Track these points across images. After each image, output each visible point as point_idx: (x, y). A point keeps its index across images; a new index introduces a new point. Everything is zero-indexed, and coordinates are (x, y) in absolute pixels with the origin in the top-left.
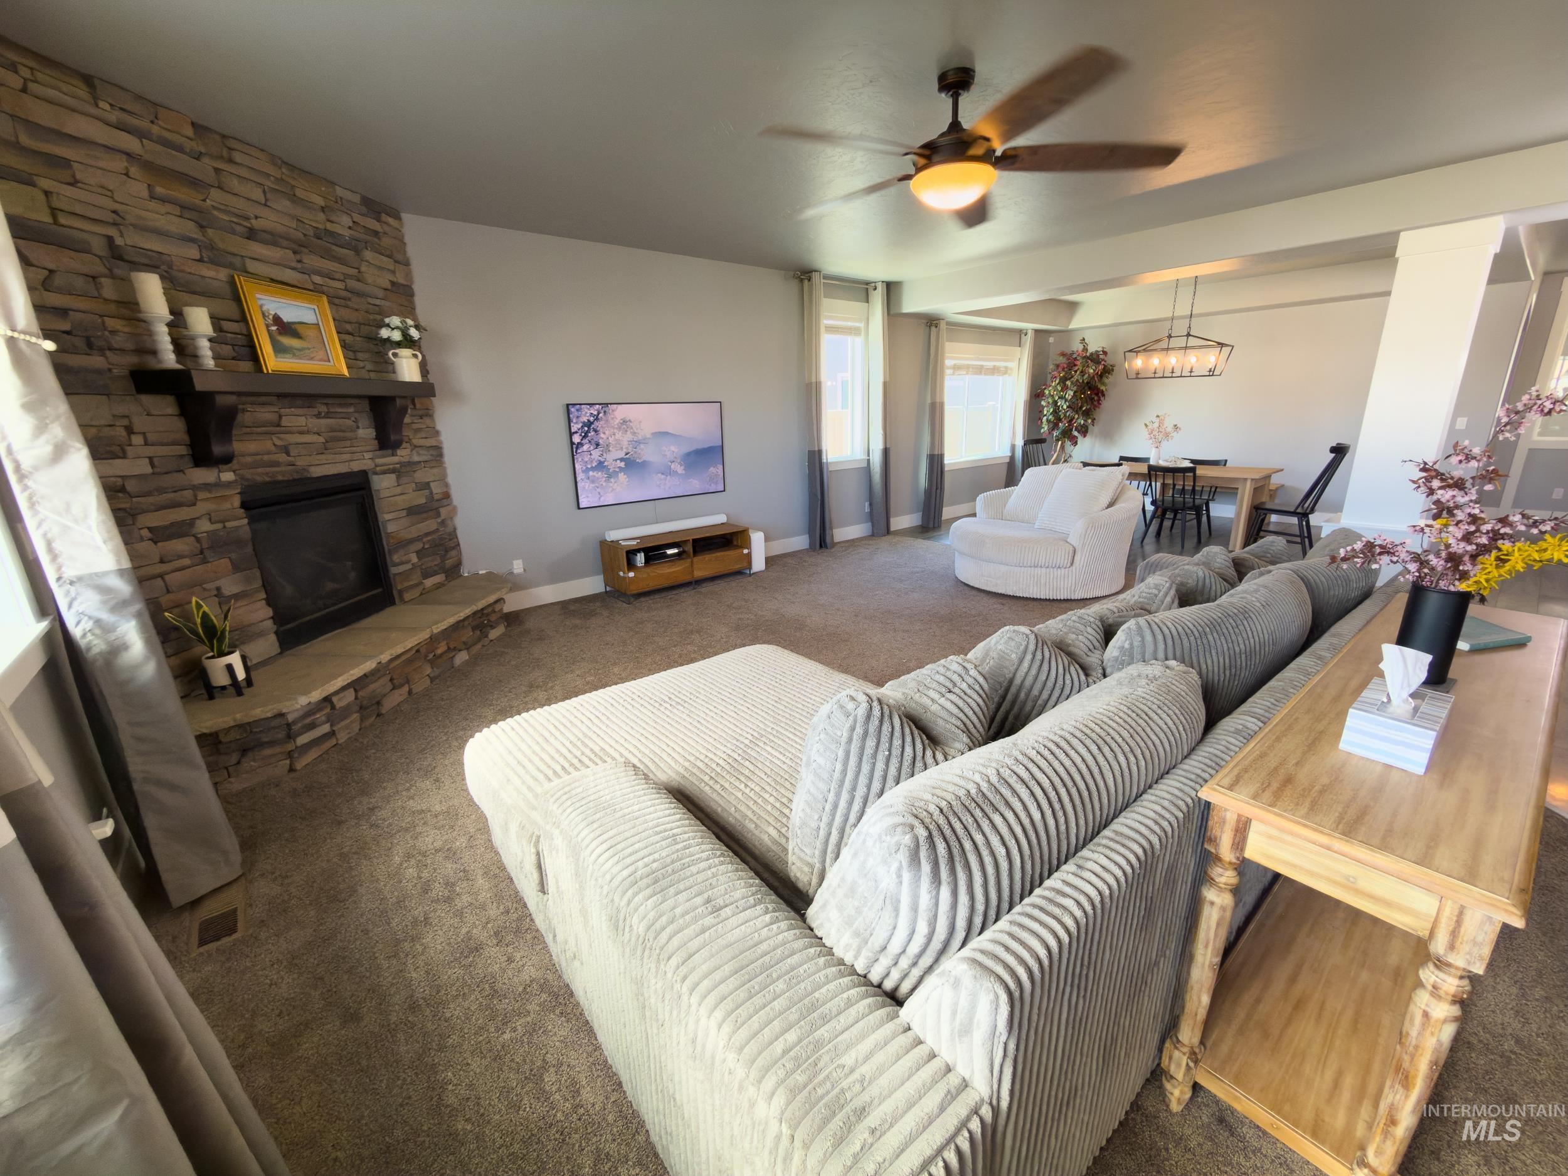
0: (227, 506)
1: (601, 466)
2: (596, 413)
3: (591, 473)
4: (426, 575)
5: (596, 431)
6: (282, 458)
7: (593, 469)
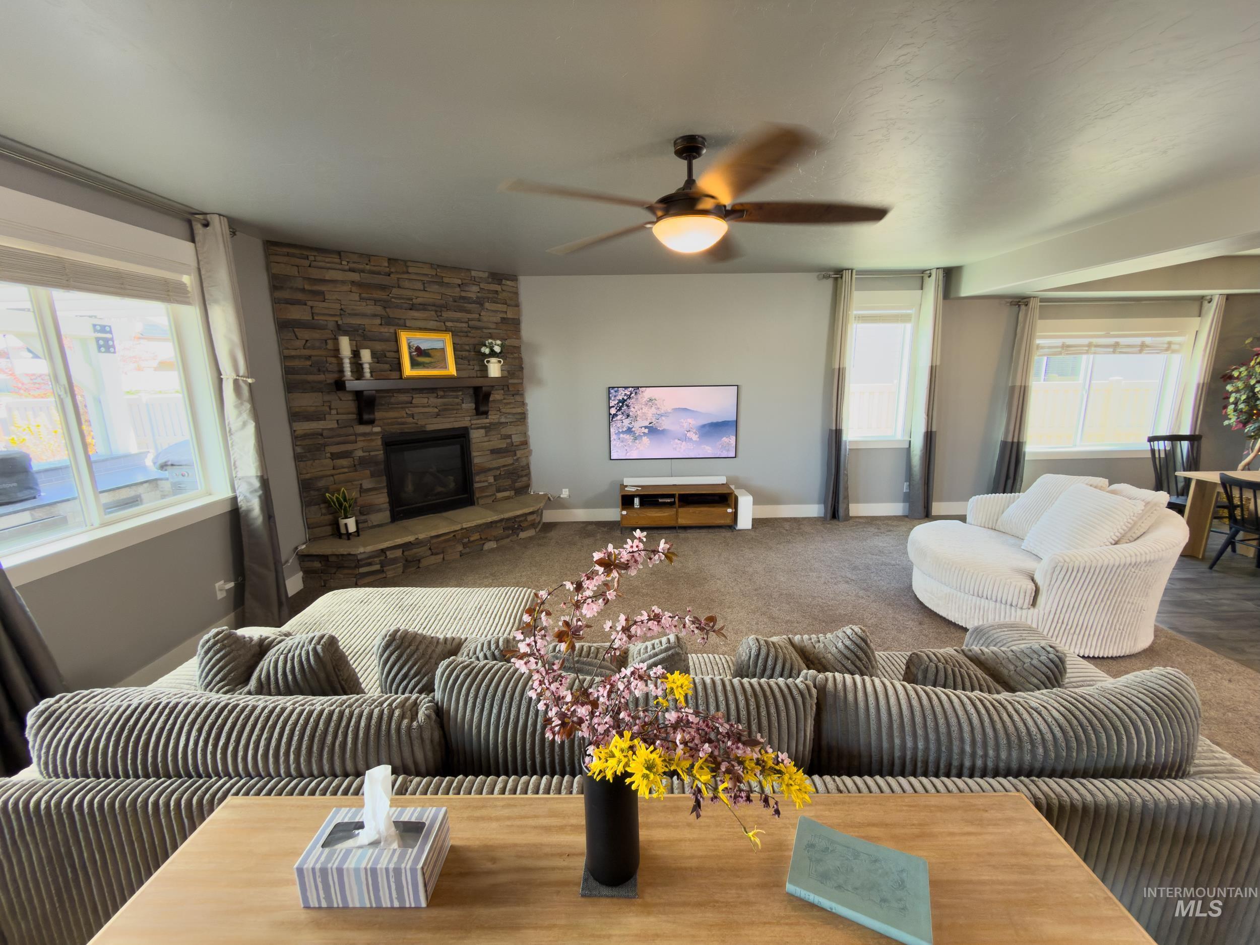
0: (373, 444)
1: (629, 431)
2: (629, 393)
3: (621, 435)
4: (499, 490)
5: (628, 406)
6: (410, 420)
7: (623, 432)
